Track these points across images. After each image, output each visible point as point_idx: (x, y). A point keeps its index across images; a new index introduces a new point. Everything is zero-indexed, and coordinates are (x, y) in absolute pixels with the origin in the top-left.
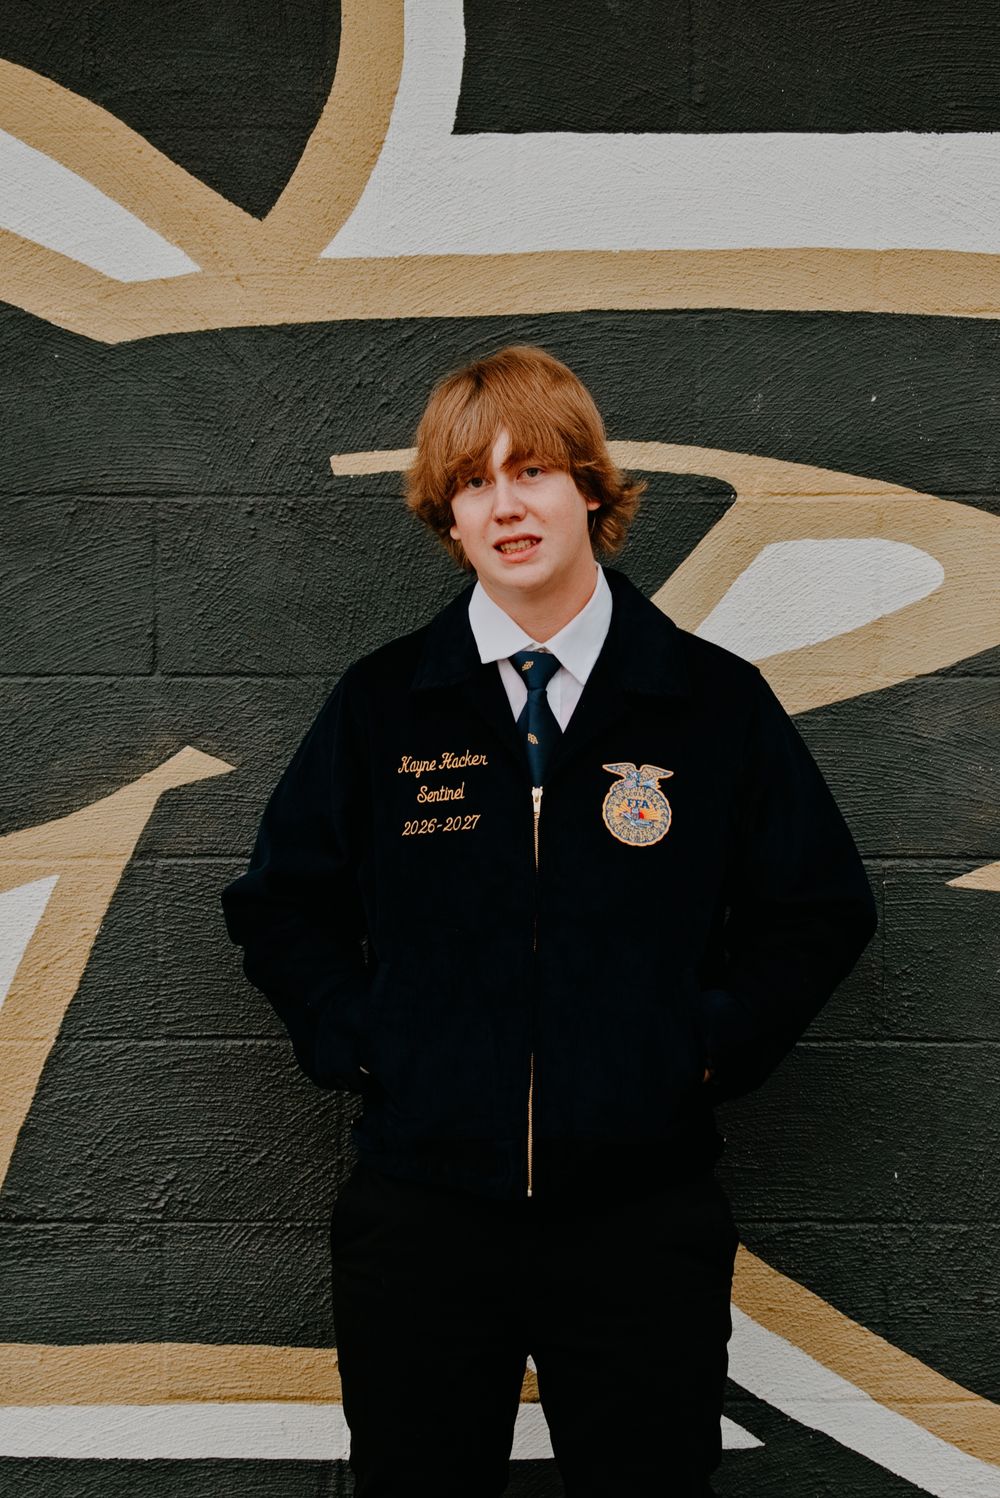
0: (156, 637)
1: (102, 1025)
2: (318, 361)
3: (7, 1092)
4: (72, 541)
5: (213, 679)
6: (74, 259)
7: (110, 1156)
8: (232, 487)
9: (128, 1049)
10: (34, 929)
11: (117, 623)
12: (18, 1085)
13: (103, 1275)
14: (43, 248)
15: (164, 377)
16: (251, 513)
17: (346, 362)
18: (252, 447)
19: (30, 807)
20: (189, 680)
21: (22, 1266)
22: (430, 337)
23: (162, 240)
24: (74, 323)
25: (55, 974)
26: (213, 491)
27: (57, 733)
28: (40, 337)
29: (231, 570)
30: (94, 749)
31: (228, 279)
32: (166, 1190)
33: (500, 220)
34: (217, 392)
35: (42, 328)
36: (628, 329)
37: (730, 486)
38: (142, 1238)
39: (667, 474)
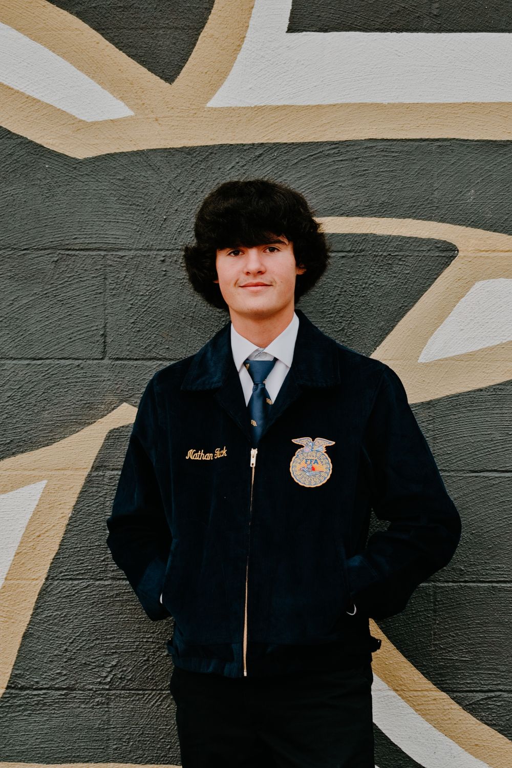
0: (106, 336)
1: (73, 571)
2: (205, 169)
3: (15, 611)
4: (56, 278)
5: (139, 362)
6: (58, 108)
7: (78, 650)
8: (152, 245)
9: (89, 586)
10: (32, 513)
11: (82, 327)
12: (22, 607)
13: (73, 722)
14: (39, 101)
15: (112, 179)
16: (163, 261)
17: (221, 170)
18: (164, 221)
19: (30, 439)
20: (126, 362)
21: (24, 716)
22: (273, 155)
23: (111, 96)
24: (58, 146)
25: (44, 540)
26: (141, 247)
27: (46, 394)
28: (37, 155)
29: (151, 295)
30: (68, 404)
31: (151, 120)
32: (111, 671)
33: (315, 84)
34: (143, 188)
35: (38, 149)
36: (393, 150)
37: (455, 246)
38: (97, 700)
39: (416, 238)
